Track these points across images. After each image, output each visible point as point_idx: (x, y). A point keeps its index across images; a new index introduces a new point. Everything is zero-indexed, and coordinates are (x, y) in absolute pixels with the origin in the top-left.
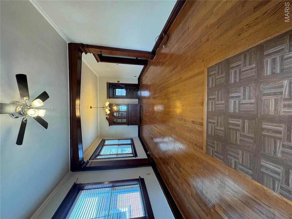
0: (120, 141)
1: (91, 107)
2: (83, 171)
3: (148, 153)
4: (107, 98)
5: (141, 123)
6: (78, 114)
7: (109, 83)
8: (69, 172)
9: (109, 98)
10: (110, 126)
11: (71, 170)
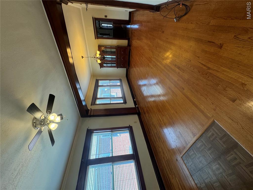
0: (111, 81)
1: (82, 56)
2: (90, 117)
3: (135, 99)
4: (95, 39)
5: (129, 67)
6: (71, 61)
7: (95, 18)
8: (81, 118)
9: (97, 39)
10: (102, 68)
11: (81, 117)
